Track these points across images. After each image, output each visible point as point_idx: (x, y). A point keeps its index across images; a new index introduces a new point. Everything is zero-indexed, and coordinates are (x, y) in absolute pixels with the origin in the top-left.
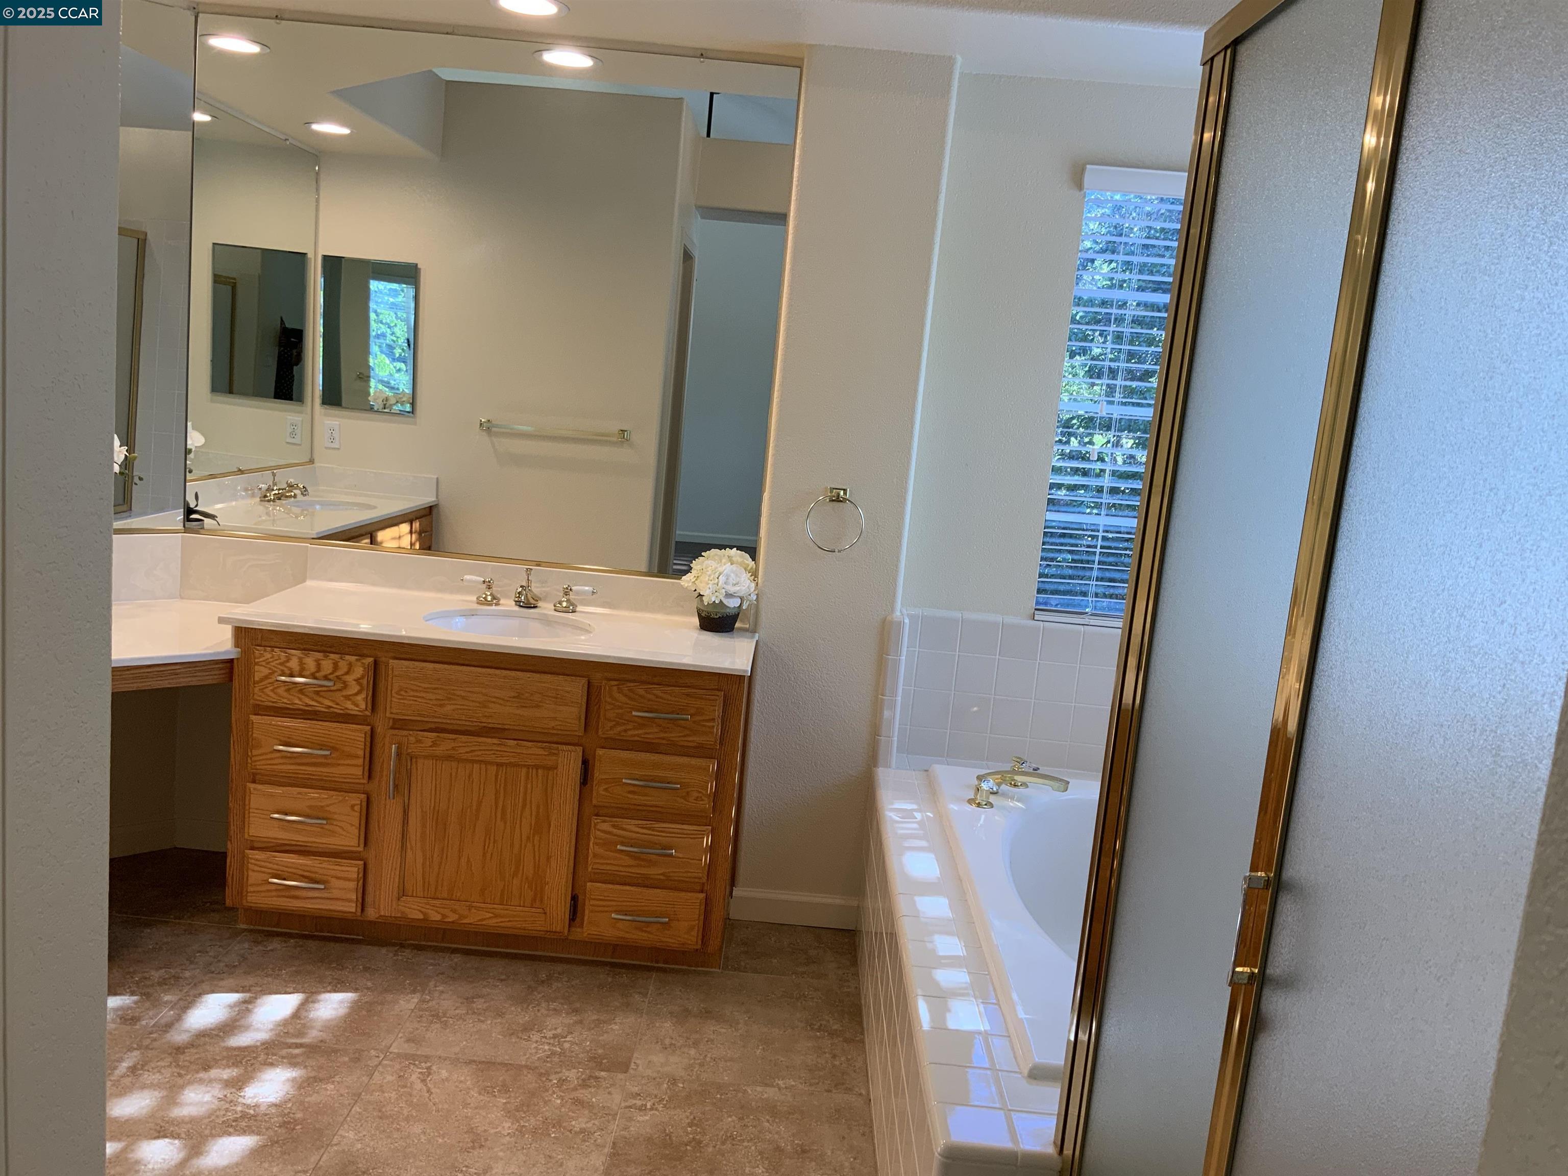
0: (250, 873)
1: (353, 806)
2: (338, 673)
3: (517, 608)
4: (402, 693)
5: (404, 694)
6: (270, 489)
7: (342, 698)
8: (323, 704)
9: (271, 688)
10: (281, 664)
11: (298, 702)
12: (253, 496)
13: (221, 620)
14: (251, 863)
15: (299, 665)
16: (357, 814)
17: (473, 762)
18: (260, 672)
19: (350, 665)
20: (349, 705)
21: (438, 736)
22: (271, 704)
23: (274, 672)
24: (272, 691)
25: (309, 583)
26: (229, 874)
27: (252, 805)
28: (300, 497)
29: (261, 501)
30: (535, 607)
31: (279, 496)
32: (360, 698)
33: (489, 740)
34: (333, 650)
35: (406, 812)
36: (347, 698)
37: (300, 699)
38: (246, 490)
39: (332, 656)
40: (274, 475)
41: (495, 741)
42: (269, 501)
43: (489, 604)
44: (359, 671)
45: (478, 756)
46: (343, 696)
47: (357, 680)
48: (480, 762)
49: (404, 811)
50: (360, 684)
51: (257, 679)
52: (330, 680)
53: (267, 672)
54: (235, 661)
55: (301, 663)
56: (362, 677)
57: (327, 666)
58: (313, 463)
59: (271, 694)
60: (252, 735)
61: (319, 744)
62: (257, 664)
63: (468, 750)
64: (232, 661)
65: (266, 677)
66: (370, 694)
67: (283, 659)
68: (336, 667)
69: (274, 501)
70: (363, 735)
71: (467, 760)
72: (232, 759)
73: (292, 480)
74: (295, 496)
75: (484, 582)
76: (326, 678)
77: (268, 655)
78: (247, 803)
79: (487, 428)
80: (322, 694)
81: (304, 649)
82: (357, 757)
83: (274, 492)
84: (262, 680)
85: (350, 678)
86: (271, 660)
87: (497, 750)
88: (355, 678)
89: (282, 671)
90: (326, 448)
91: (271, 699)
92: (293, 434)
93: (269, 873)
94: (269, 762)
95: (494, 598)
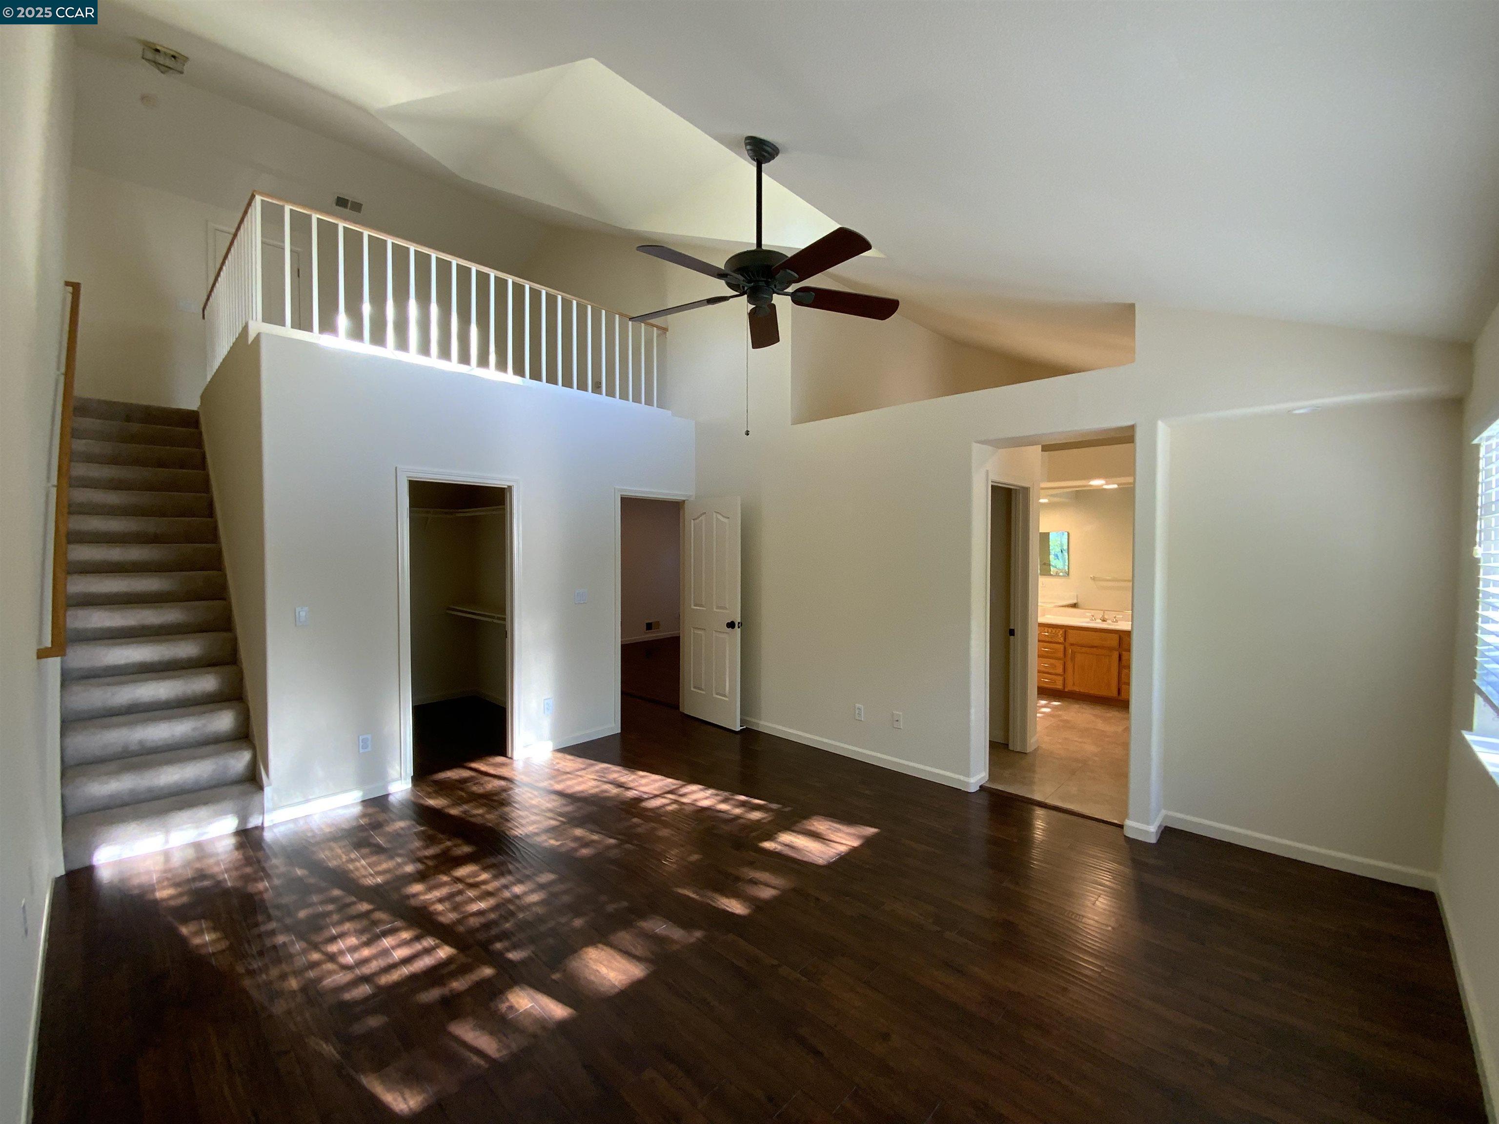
33: (1095, 649)
44: (1061, 632)
45: (1092, 653)
47: (1061, 635)
49: (1074, 665)
63: (1089, 651)
75: (1091, 616)
79: (1094, 579)
85: (1059, 634)
87: (1097, 651)
95: (1094, 617)
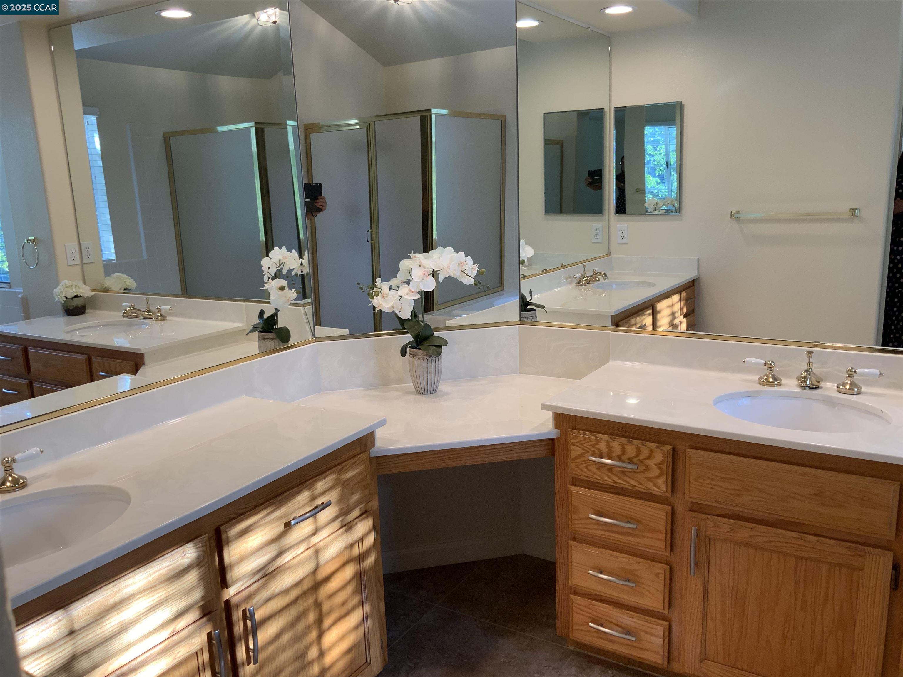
0: (575, 614)
1: (657, 575)
2: (641, 457)
3: (799, 390)
4: (699, 480)
5: (702, 481)
6: (582, 277)
7: (645, 480)
8: (629, 483)
9: (585, 465)
10: (593, 446)
11: (608, 479)
12: (571, 283)
13: (544, 407)
14: (575, 607)
15: (607, 448)
16: (662, 582)
17: (771, 551)
18: (576, 451)
19: (651, 451)
20: (651, 486)
21: (735, 524)
22: (585, 478)
23: (586, 452)
24: (586, 467)
25: (612, 363)
26: (558, 610)
27: (574, 560)
28: (602, 280)
29: (576, 285)
30: (817, 388)
31: (588, 281)
32: (661, 481)
33: (788, 533)
34: (635, 435)
35: (706, 588)
36: (649, 479)
37: (609, 477)
38: (567, 278)
39: (635, 442)
40: (584, 266)
41: (794, 534)
42: (582, 285)
43: (771, 385)
44: (658, 457)
45: (776, 547)
46: (645, 478)
47: (658, 465)
48: (779, 552)
49: (705, 587)
50: (660, 469)
51: (573, 456)
52: (633, 463)
53: (581, 451)
54: (556, 440)
55: (609, 446)
56: (662, 463)
57: (631, 450)
58: (610, 255)
59: (585, 470)
60: (571, 502)
61: (627, 517)
62: (573, 444)
63: (767, 540)
64: (553, 439)
65: (581, 456)
66: (670, 478)
67: (594, 442)
68: (638, 452)
69: (585, 285)
70: (665, 514)
71: (764, 549)
72: (557, 519)
73: (596, 269)
74: (599, 280)
75: (765, 364)
76: (630, 461)
77: (581, 437)
78: (570, 556)
79: (735, 217)
80: (627, 474)
81: (611, 434)
82: (660, 532)
83: (585, 279)
84: (576, 459)
85: (651, 463)
86: (584, 442)
87: (796, 544)
88: (655, 463)
89: (594, 451)
90: (618, 244)
91: (585, 474)
92: (596, 236)
93: (590, 617)
94: (586, 526)
95: (775, 379)
